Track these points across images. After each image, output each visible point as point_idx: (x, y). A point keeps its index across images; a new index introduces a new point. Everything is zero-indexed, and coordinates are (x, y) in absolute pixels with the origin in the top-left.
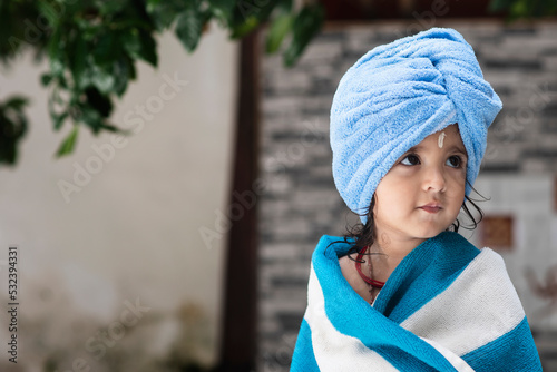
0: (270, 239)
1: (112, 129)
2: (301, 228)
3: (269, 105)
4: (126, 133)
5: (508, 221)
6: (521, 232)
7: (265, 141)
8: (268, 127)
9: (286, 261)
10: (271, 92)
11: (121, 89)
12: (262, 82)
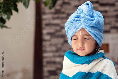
0: (46, 52)
1: (6, 27)
2: (54, 48)
3: (44, 17)
4: (10, 28)
5: (107, 45)
6: (111, 48)
7: (43, 26)
8: (44, 22)
9: (50, 57)
10: (44, 13)
11: (9, 18)
12: (42, 11)
